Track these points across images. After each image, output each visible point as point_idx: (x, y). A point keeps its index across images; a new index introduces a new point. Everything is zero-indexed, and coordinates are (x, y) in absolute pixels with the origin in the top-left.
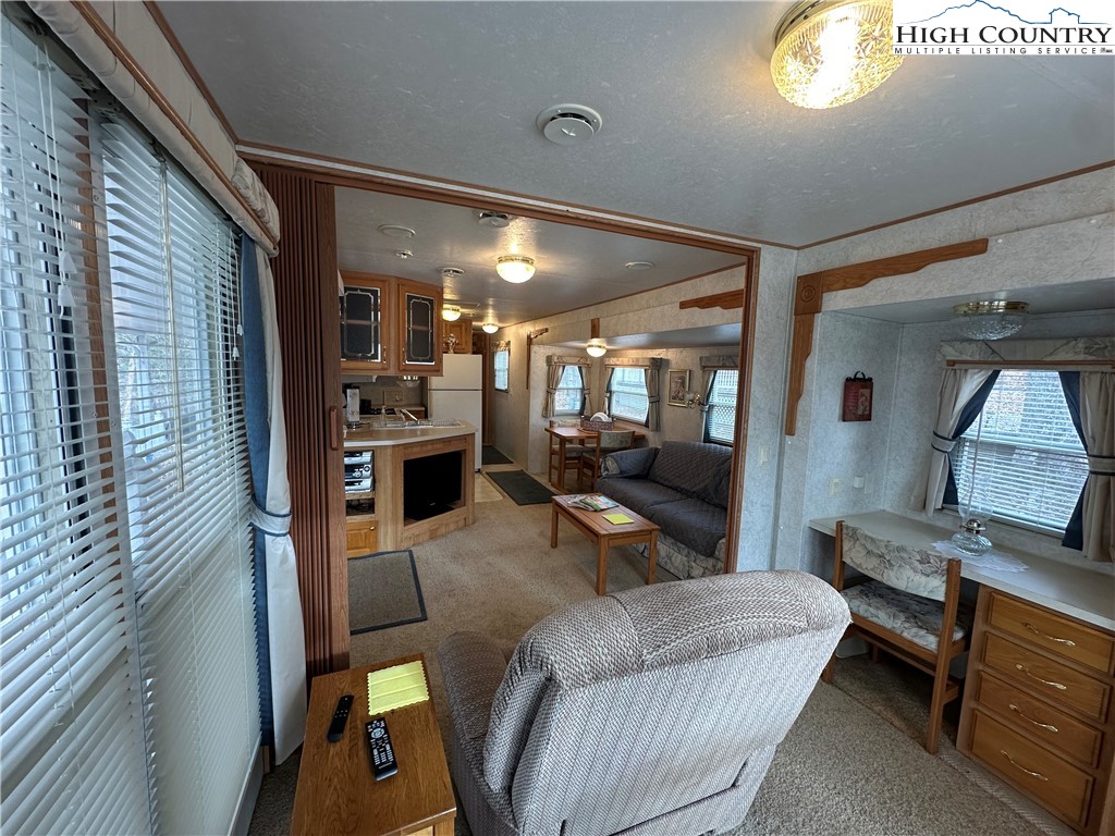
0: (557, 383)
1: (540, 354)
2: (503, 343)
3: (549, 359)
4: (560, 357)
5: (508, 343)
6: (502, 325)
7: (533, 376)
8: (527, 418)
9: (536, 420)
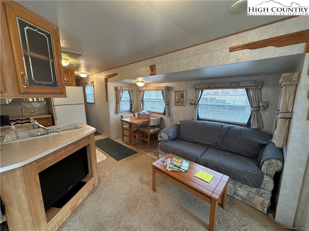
0: (121, 99)
1: (111, 86)
2: (90, 82)
3: (116, 89)
4: (121, 87)
5: (93, 82)
6: (89, 74)
7: (109, 96)
8: (108, 114)
9: (113, 116)
